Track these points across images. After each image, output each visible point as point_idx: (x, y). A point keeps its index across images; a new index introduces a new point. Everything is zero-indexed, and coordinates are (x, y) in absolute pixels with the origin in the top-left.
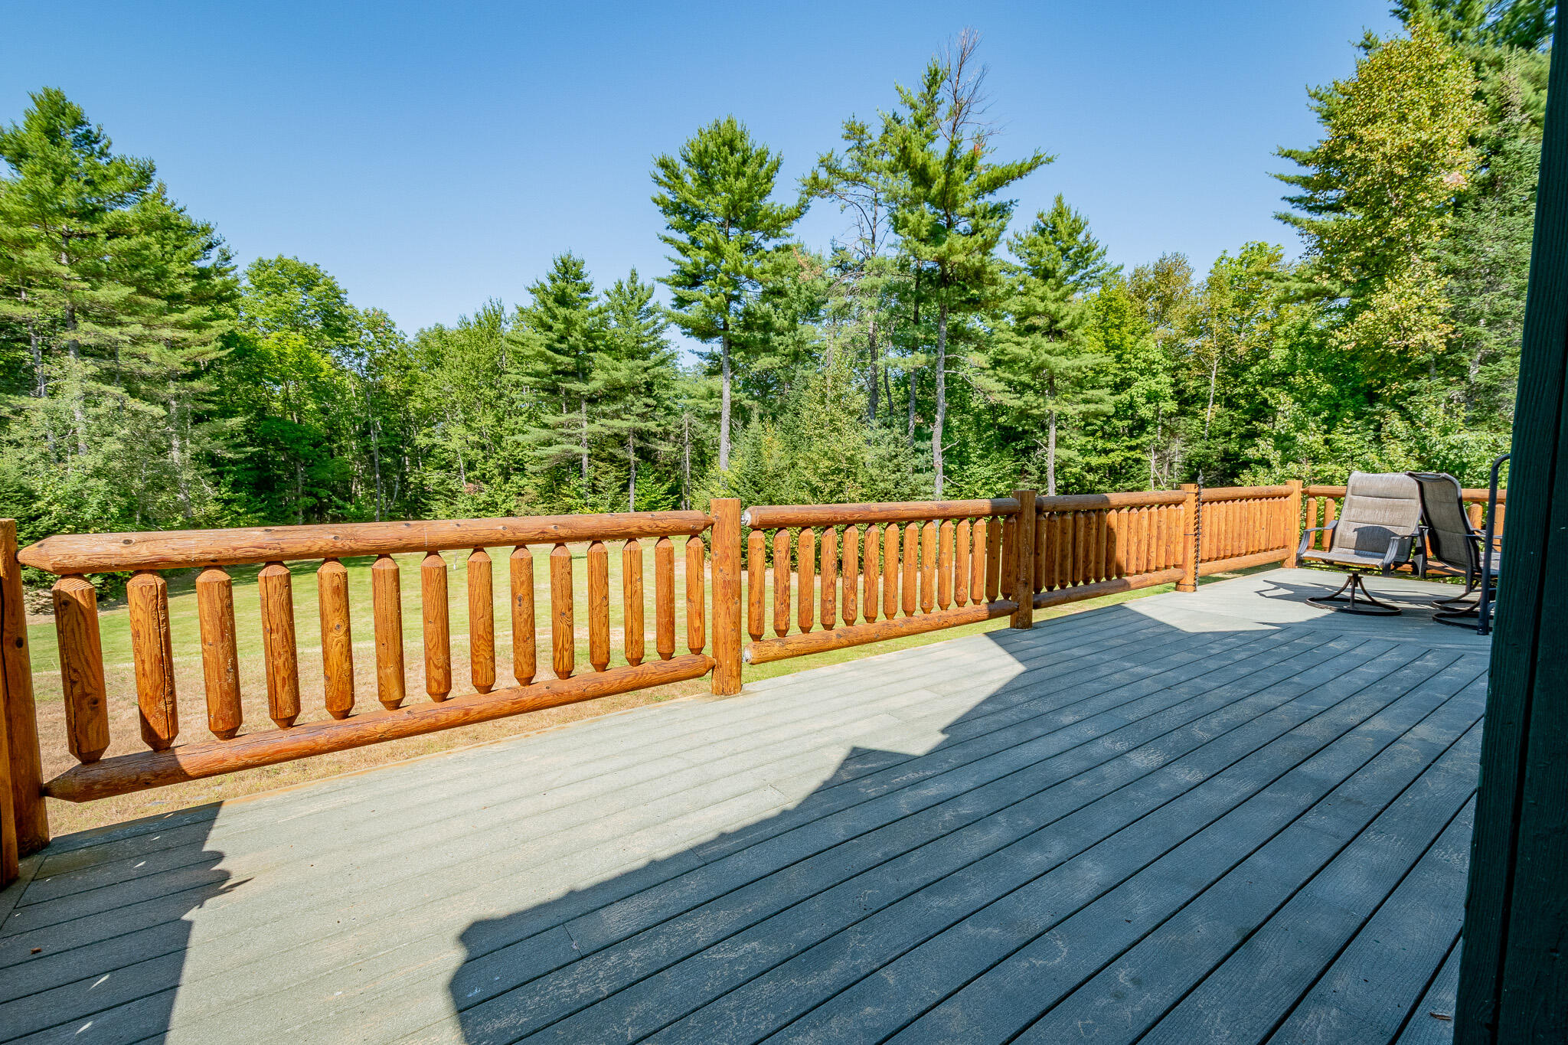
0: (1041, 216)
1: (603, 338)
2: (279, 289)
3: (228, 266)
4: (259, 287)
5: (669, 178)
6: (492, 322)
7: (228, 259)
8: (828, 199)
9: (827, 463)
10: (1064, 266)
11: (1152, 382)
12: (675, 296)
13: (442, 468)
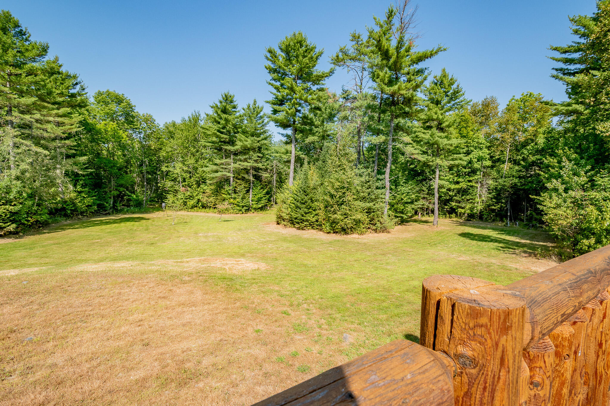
0: (435, 77)
1: (242, 127)
2: (106, 104)
3: (84, 93)
4: (98, 103)
5: (272, 57)
6: (195, 120)
7: (84, 89)
8: (342, 67)
9: (339, 184)
10: (446, 99)
11: (480, 152)
12: (273, 109)
13: (173, 180)
